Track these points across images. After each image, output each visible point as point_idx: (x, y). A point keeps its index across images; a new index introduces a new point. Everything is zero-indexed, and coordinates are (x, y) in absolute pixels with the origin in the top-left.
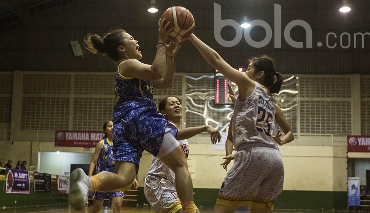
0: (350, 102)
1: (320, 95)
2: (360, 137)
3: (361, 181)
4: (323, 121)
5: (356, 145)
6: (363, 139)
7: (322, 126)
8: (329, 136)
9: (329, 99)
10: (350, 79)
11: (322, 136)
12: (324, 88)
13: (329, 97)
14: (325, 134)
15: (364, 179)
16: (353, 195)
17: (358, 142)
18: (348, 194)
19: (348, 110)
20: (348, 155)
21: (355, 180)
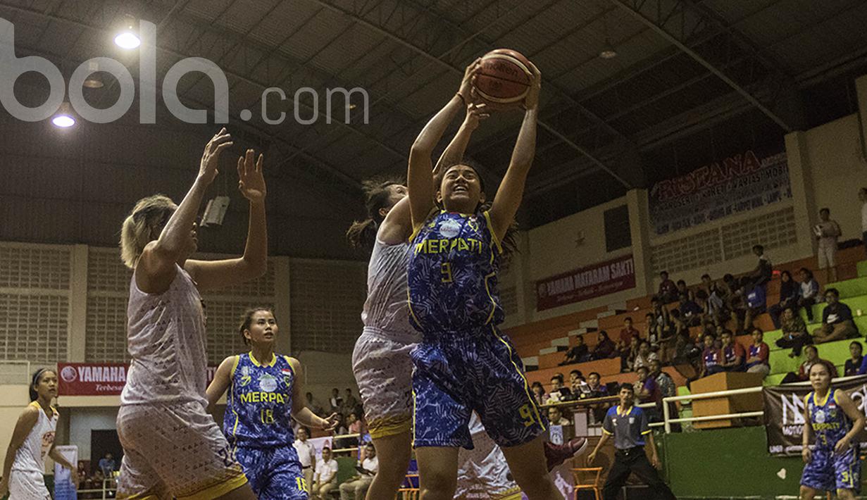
0: (66, 298)
1: (9, 282)
2: (81, 365)
3: (80, 452)
4: (12, 335)
5: (75, 381)
6: (88, 369)
7: (9, 344)
8: (22, 364)
9: (26, 291)
10: (68, 253)
11: (8, 363)
12: (17, 268)
13: (26, 286)
14: (15, 361)
15: (87, 448)
16: (64, 480)
17: (78, 376)
18: (54, 479)
19: (63, 313)
20: (57, 401)
21: (69, 450)
